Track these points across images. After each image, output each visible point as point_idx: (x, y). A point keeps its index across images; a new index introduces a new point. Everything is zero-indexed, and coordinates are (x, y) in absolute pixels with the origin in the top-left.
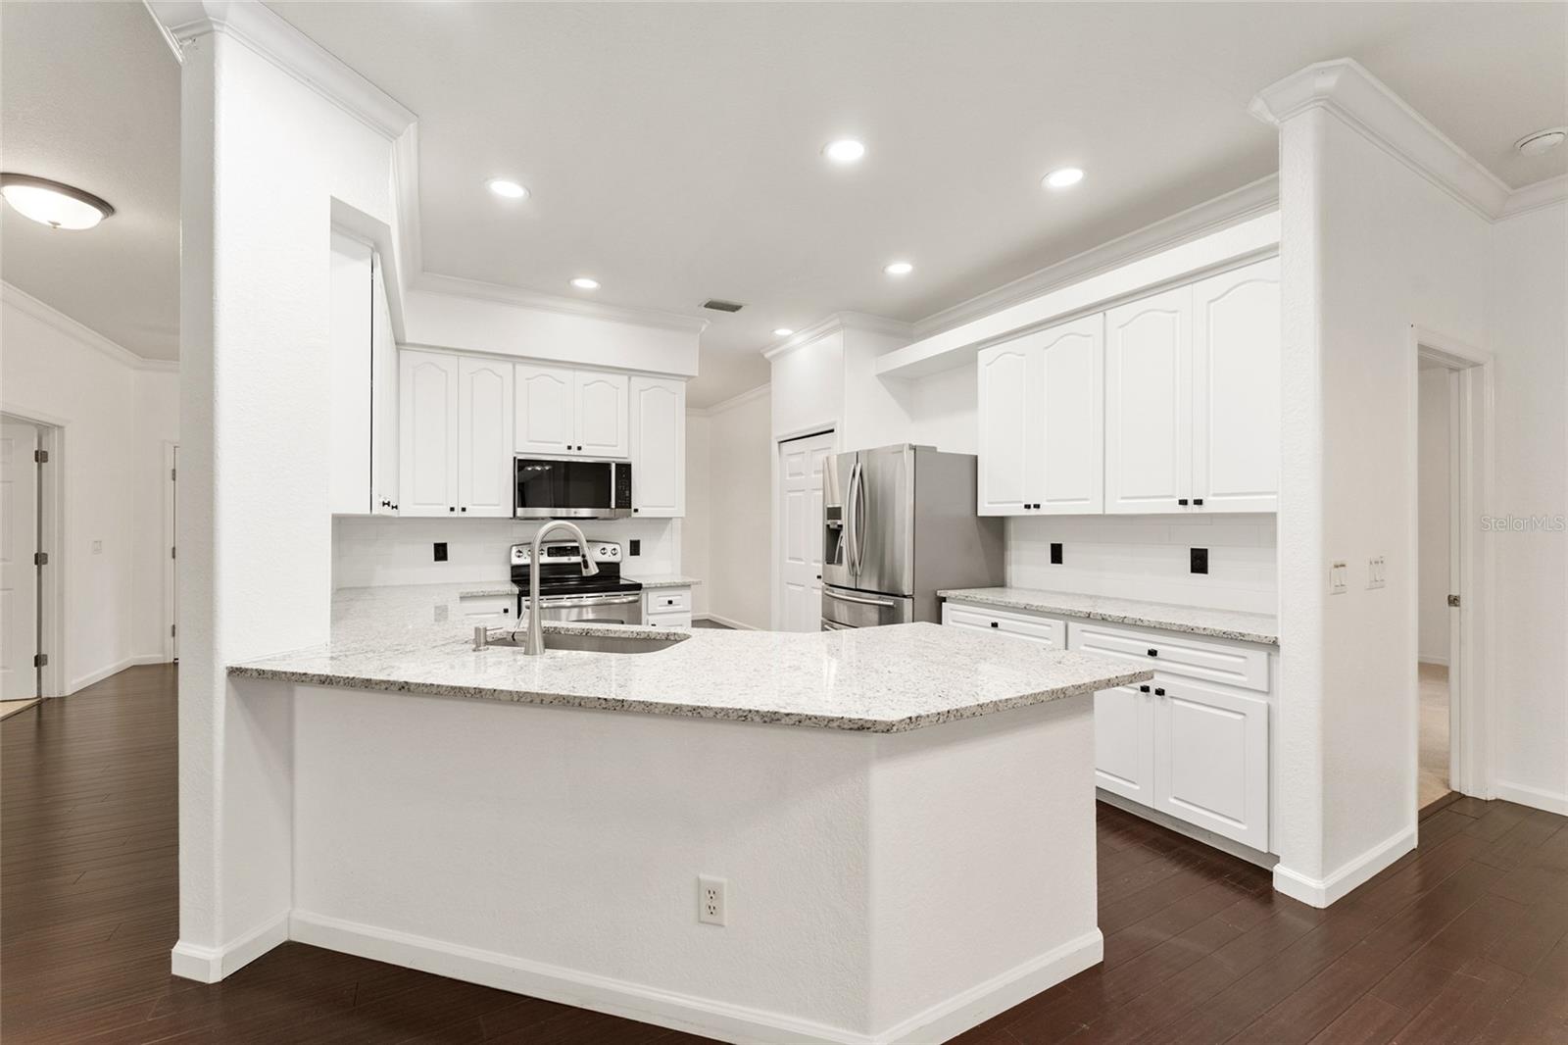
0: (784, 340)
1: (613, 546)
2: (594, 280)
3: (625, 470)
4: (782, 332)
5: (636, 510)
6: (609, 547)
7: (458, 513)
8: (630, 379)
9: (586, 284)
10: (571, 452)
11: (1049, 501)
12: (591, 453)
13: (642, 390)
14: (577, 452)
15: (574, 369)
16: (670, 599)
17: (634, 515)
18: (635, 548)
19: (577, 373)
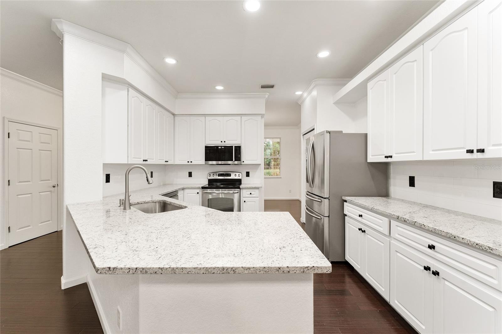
0: (301, 96)
1: (238, 174)
2: (223, 86)
3: (238, 149)
4: (299, 93)
5: (243, 162)
6: (237, 174)
7: (190, 163)
8: (241, 117)
9: (219, 88)
10: (222, 143)
11: (396, 154)
12: (228, 143)
13: (245, 121)
14: (224, 143)
15: (223, 116)
16: (251, 192)
17: (243, 163)
18: (248, 174)
19: (224, 117)
